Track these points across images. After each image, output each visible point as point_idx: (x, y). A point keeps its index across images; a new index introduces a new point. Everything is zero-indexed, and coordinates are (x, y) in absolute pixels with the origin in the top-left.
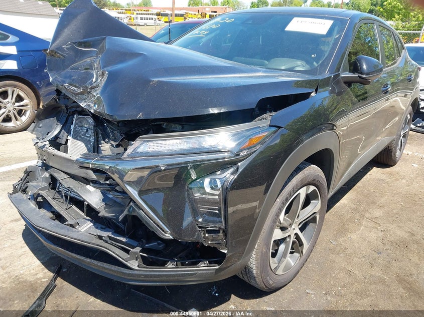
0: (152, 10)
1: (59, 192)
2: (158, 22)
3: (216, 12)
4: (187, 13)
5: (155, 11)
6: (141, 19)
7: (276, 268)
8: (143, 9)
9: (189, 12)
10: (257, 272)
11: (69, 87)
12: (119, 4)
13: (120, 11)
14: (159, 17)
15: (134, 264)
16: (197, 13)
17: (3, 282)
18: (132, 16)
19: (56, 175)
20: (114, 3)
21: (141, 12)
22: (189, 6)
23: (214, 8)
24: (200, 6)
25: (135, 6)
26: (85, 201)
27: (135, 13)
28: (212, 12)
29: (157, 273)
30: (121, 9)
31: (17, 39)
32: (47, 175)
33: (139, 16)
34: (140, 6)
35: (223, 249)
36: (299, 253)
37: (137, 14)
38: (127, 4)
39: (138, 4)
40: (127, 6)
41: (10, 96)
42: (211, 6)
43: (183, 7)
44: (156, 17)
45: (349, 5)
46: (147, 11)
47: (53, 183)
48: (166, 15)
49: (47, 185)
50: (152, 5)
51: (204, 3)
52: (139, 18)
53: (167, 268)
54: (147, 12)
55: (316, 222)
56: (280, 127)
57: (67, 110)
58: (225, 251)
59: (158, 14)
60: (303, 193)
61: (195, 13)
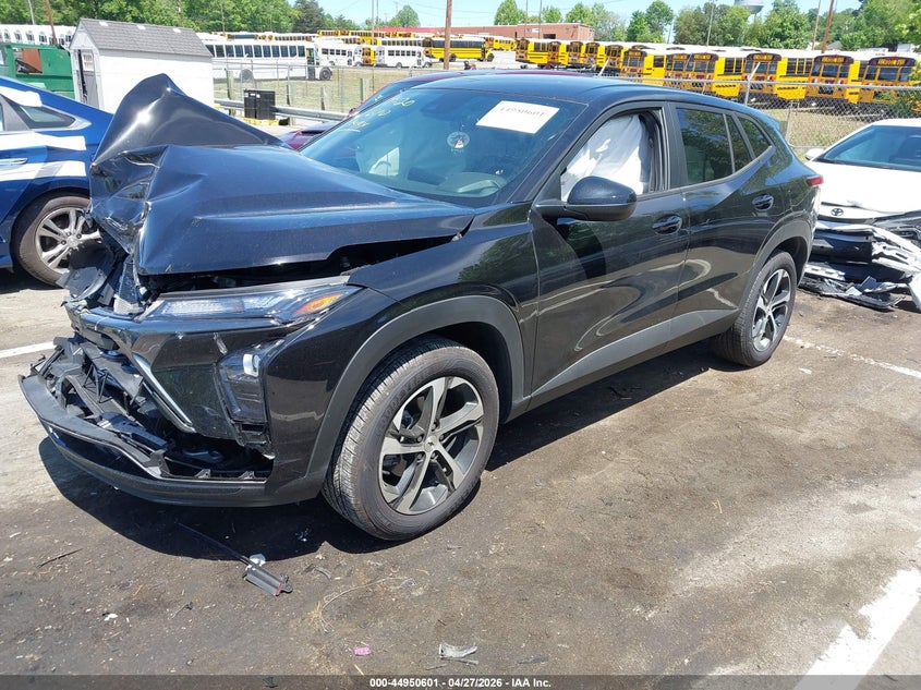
0: (417, 34)
1: (91, 377)
2: (427, 60)
3: (553, 37)
4: (491, 40)
5: (421, 37)
6: (391, 53)
7: (397, 501)
8: (398, 33)
9: (496, 38)
10: (356, 501)
11: (111, 222)
12: (350, 21)
13: (350, 37)
14: (428, 49)
15: (155, 472)
16: (512, 40)
17: (3, 503)
18: (373, 48)
19: (89, 351)
20: (340, 18)
21: (391, 39)
22: (496, 24)
23: (550, 27)
24: (520, 24)
25: (382, 25)
26: (124, 390)
27: (380, 40)
28: (546, 36)
29: (185, 486)
30: (352, 34)
31: (86, 124)
32: (81, 353)
33: (388, 48)
34: (392, 25)
35: (269, 453)
36: (446, 483)
37: (384, 43)
38: (368, 22)
39: (389, 20)
40: (367, 27)
41: (73, 223)
42: (544, 23)
43: (482, 26)
44: (421, 49)
45: (860, 15)
46: (405, 36)
47: (88, 364)
48: (441, 45)
49: (80, 367)
50: (419, 24)
51: (530, 15)
52: (386, 53)
53: (197, 478)
54: (407, 39)
55: (477, 438)
56: (365, 287)
57: (115, 253)
58: (271, 457)
59: (428, 43)
60: (438, 387)
61: (508, 39)
